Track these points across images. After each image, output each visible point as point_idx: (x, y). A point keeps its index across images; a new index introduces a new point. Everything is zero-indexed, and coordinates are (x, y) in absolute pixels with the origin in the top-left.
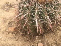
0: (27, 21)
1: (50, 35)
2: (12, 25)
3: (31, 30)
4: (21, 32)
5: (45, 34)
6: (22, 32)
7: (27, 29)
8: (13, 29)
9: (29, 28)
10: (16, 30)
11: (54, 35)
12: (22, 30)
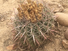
0: (25, 38)
1: (49, 45)
2: (9, 43)
3: (31, 44)
4: (21, 48)
5: (45, 45)
6: (23, 49)
7: (27, 44)
8: (11, 47)
9: (28, 43)
10: (15, 47)
11: (53, 44)
12: (22, 46)
